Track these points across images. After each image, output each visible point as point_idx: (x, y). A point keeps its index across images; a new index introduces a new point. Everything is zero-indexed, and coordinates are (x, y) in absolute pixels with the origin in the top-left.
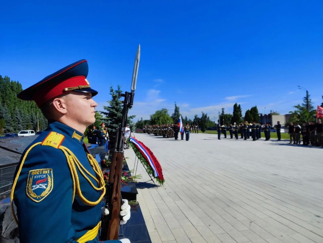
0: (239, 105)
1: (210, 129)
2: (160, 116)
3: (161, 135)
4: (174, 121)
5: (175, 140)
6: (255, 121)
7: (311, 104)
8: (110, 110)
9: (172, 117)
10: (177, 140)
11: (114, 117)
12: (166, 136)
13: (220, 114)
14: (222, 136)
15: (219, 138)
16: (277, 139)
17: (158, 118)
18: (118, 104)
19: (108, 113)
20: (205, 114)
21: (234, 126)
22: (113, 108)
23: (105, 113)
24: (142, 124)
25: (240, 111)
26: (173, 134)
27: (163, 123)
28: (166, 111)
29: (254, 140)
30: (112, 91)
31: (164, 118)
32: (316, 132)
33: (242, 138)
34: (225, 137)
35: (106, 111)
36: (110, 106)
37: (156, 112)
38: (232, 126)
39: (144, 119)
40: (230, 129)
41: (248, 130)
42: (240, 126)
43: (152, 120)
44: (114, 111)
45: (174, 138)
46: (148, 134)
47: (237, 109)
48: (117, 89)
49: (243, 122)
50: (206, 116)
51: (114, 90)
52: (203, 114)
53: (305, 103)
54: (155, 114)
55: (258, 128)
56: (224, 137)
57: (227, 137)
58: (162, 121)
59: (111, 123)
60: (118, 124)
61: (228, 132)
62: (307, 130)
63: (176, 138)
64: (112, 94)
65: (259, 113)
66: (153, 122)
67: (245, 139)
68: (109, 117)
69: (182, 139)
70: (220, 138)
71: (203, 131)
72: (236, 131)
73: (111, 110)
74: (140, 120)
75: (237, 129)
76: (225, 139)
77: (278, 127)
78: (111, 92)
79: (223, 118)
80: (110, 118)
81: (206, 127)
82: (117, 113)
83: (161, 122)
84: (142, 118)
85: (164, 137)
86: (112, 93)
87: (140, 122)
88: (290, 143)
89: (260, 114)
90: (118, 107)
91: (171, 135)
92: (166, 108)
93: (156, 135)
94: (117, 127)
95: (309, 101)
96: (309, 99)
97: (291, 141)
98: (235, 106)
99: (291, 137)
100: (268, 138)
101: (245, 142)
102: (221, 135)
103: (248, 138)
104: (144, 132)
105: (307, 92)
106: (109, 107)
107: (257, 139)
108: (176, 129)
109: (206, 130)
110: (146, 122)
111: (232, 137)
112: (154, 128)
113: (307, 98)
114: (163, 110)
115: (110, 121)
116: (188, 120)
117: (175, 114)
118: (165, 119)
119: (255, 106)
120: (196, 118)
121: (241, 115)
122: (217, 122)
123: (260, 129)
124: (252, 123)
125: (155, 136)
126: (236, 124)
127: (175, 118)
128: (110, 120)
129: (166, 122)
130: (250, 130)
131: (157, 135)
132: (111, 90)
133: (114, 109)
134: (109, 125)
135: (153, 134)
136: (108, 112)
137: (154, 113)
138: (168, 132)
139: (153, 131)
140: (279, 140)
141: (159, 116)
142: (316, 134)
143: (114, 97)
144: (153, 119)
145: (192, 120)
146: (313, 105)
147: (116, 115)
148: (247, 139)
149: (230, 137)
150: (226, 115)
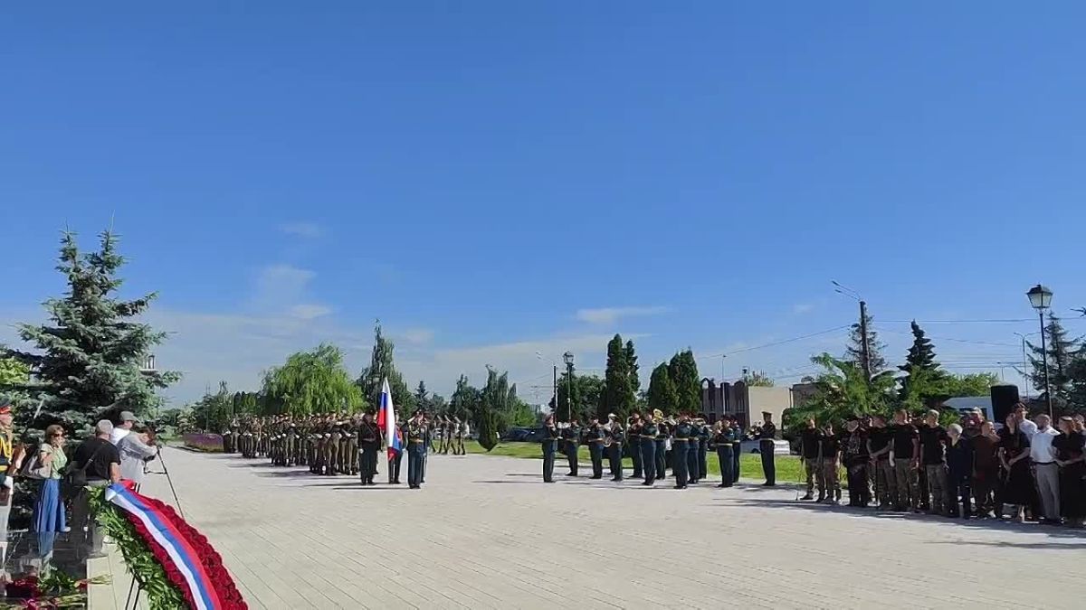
0: (629, 344)
1: (516, 436)
2: (308, 377)
3: (303, 464)
4: (366, 400)
5: (364, 483)
6: (685, 408)
7: (875, 348)
8: (50, 343)
9: (360, 383)
10: (371, 483)
11: (71, 377)
12: (324, 468)
13: (559, 376)
14: (561, 466)
15: (547, 477)
16: (765, 481)
17: (299, 385)
18: (97, 317)
19: (39, 357)
20: (498, 375)
21: (608, 427)
22: (71, 333)
23: (27, 358)
24: (222, 413)
25: (631, 364)
26: (354, 460)
27: (317, 409)
28: (336, 355)
29: (681, 484)
30: (69, 255)
31: (326, 384)
32: (891, 454)
33: (637, 475)
34: (574, 473)
35: (31, 348)
36: (55, 326)
37: (290, 360)
38: (600, 425)
39: (233, 390)
40: (590, 439)
41: (660, 442)
42: (629, 425)
43: (270, 392)
44: (73, 348)
45: (358, 478)
46: (246, 456)
47: (620, 356)
48: (99, 251)
49: (639, 413)
50: (503, 382)
51: (78, 252)
52: (492, 375)
53: (857, 347)
54: (285, 369)
55: (697, 439)
56: (569, 471)
57: (580, 472)
58: (314, 401)
59: (49, 407)
60: (91, 410)
61: (583, 451)
62: (863, 449)
63: (368, 476)
64: (68, 271)
65: (701, 379)
66: (271, 402)
67: (648, 482)
68: (47, 379)
69: (394, 479)
70: (553, 477)
71: (488, 445)
72: (614, 446)
73: (59, 343)
74: (214, 393)
75: (617, 439)
76: (573, 480)
77: (768, 431)
78: (65, 259)
79: (569, 392)
80: (50, 382)
81: (501, 428)
82: (86, 357)
83: (308, 403)
84: (223, 384)
85: (316, 471)
86: (69, 264)
87: (217, 399)
88: (807, 498)
89: (706, 382)
90: (96, 330)
91: (347, 462)
92: (335, 345)
93: (279, 461)
94: (81, 427)
95: (869, 336)
96: (868, 331)
97: (809, 488)
98: (614, 346)
99: (810, 471)
100: (730, 478)
101: (648, 492)
102: (557, 462)
103: (658, 478)
104: (228, 449)
105: (862, 304)
106: (47, 331)
107: (692, 482)
108: (371, 437)
109: (502, 440)
110: (240, 399)
111: (598, 475)
112: (274, 429)
113: (862, 328)
114: (321, 353)
115: (45, 397)
116: (429, 397)
117: (373, 372)
118: (330, 389)
119: (685, 351)
120: (462, 391)
121: (636, 384)
122: (546, 410)
123: (702, 442)
124: (675, 417)
125: (277, 465)
126: (615, 420)
127: (372, 386)
128: (48, 390)
129: (332, 404)
130: (668, 444)
131: (283, 464)
132: (64, 251)
133: (73, 342)
134: (38, 413)
135: (268, 457)
136: (44, 352)
137: (282, 364)
138: (334, 447)
139: (268, 445)
140: (770, 484)
141: (302, 376)
142: (892, 464)
143: (80, 286)
144: (275, 389)
145: (448, 400)
146: (881, 354)
147: (79, 368)
148: (656, 483)
149: (591, 472)
150: (583, 379)
